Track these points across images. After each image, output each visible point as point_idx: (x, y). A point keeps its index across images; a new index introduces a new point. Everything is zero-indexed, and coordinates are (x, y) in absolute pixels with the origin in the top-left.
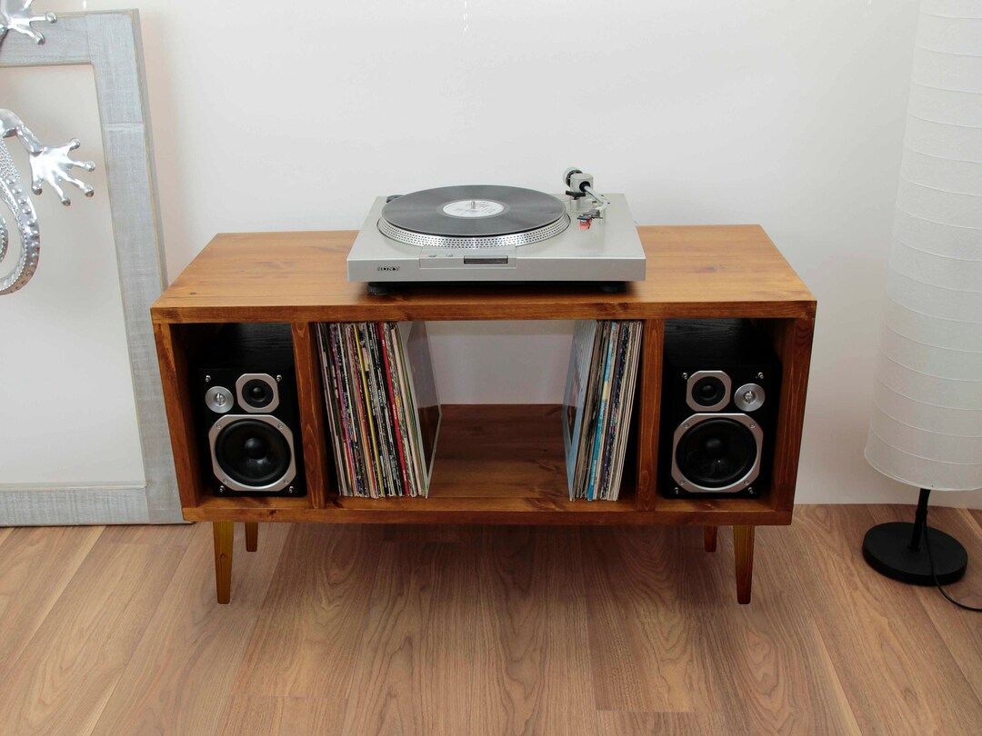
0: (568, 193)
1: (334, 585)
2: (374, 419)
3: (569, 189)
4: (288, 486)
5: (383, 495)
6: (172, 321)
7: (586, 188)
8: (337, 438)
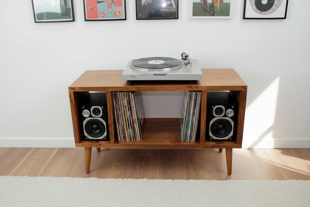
0: (182, 59)
1: (117, 167)
2: (128, 119)
3: (182, 58)
4: (105, 138)
5: (130, 140)
6: (74, 91)
7: (187, 57)
8: (117, 124)
